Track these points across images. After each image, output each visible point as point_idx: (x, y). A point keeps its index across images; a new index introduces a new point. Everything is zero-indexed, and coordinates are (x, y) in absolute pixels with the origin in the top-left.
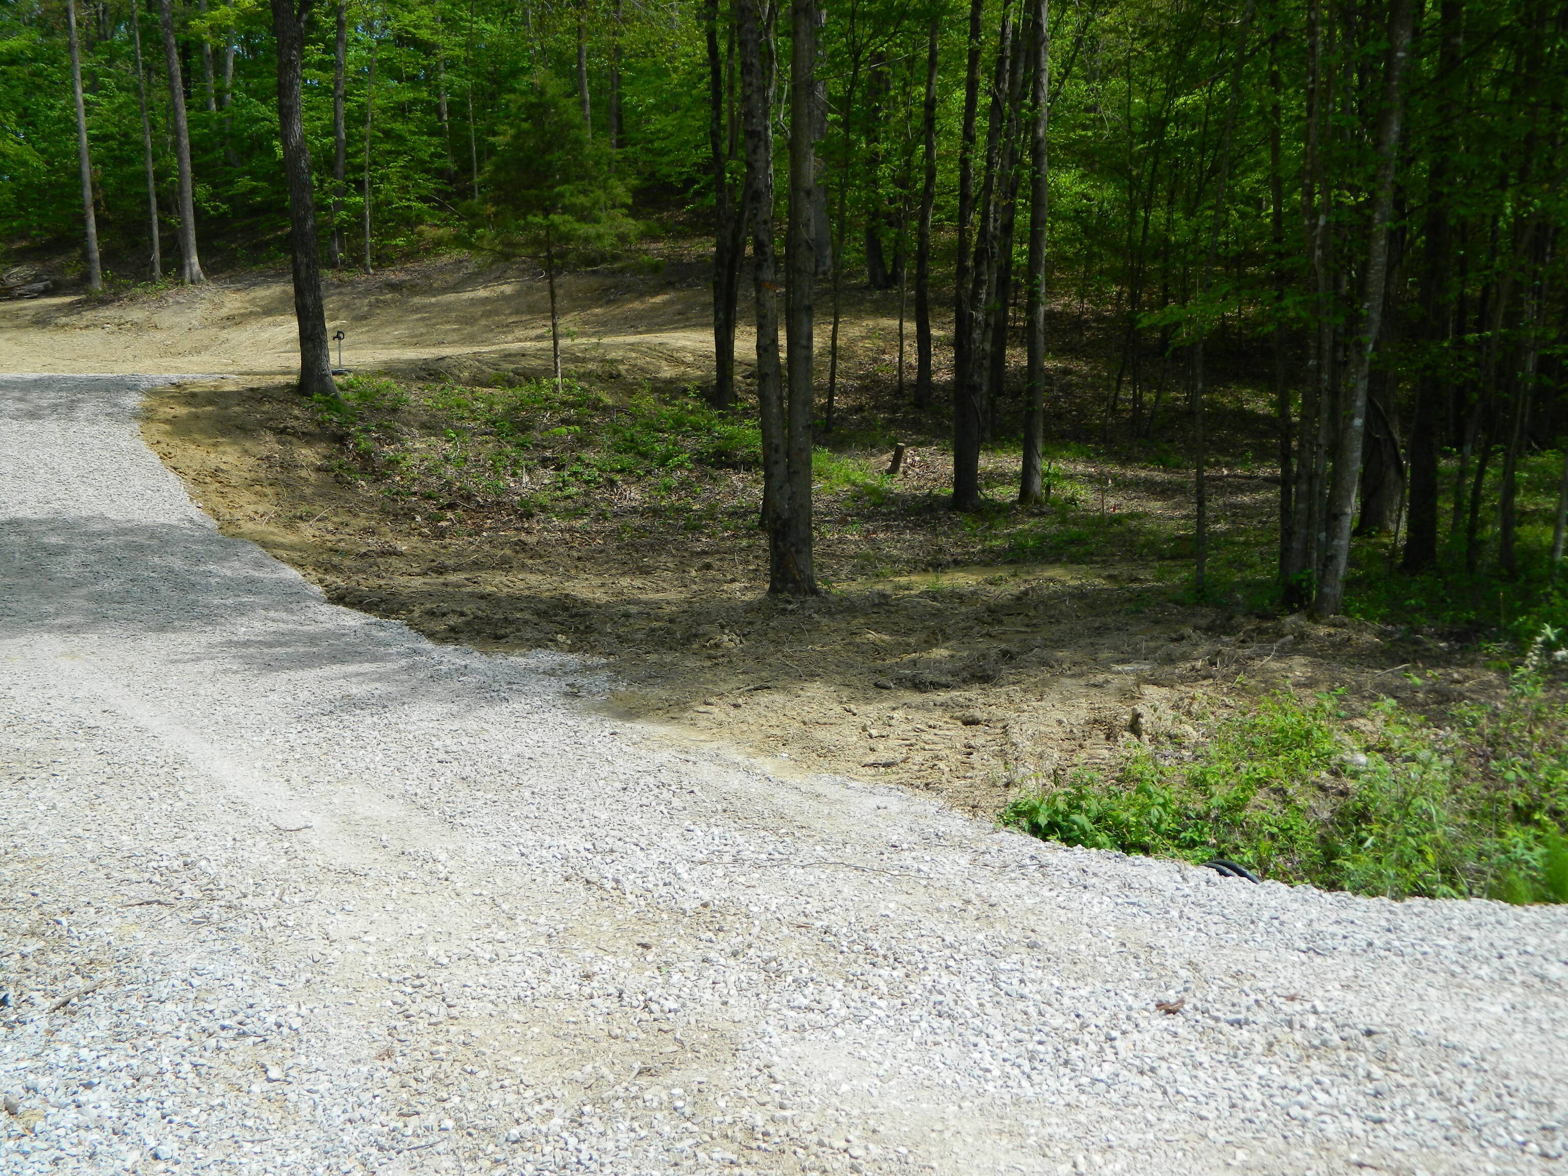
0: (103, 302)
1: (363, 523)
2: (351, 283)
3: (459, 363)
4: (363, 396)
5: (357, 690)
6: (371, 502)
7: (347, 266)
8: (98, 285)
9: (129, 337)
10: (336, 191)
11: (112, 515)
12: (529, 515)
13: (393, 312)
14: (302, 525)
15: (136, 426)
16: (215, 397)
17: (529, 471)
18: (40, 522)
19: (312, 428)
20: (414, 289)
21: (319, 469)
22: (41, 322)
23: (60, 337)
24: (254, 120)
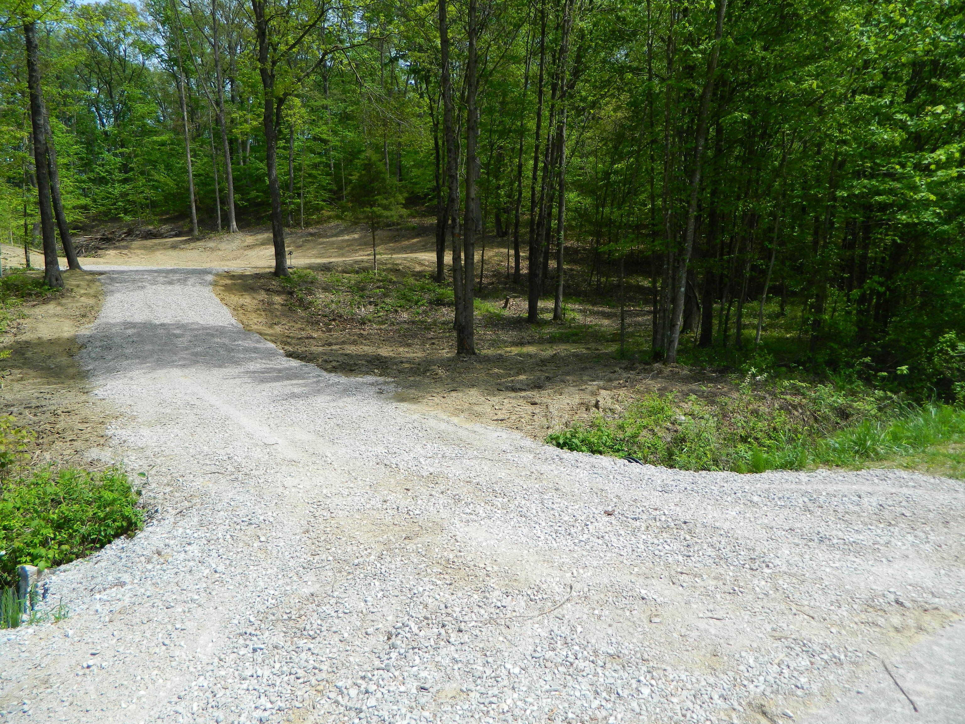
0: (198, 239)
1: (300, 326)
2: (296, 233)
3: (337, 264)
4: (300, 277)
5: (297, 390)
6: (303, 318)
7: (294, 227)
8: (196, 233)
9: (209, 253)
10: (290, 197)
11: (201, 322)
12: (364, 323)
13: (312, 244)
14: (276, 327)
15: (211, 287)
16: (242, 277)
17: (364, 306)
18: (173, 325)
19: (280, 289)
20: (320, 236)
21: (282, 305)
22: (174, 247)
23: (182, 253)
24: (258, 169)
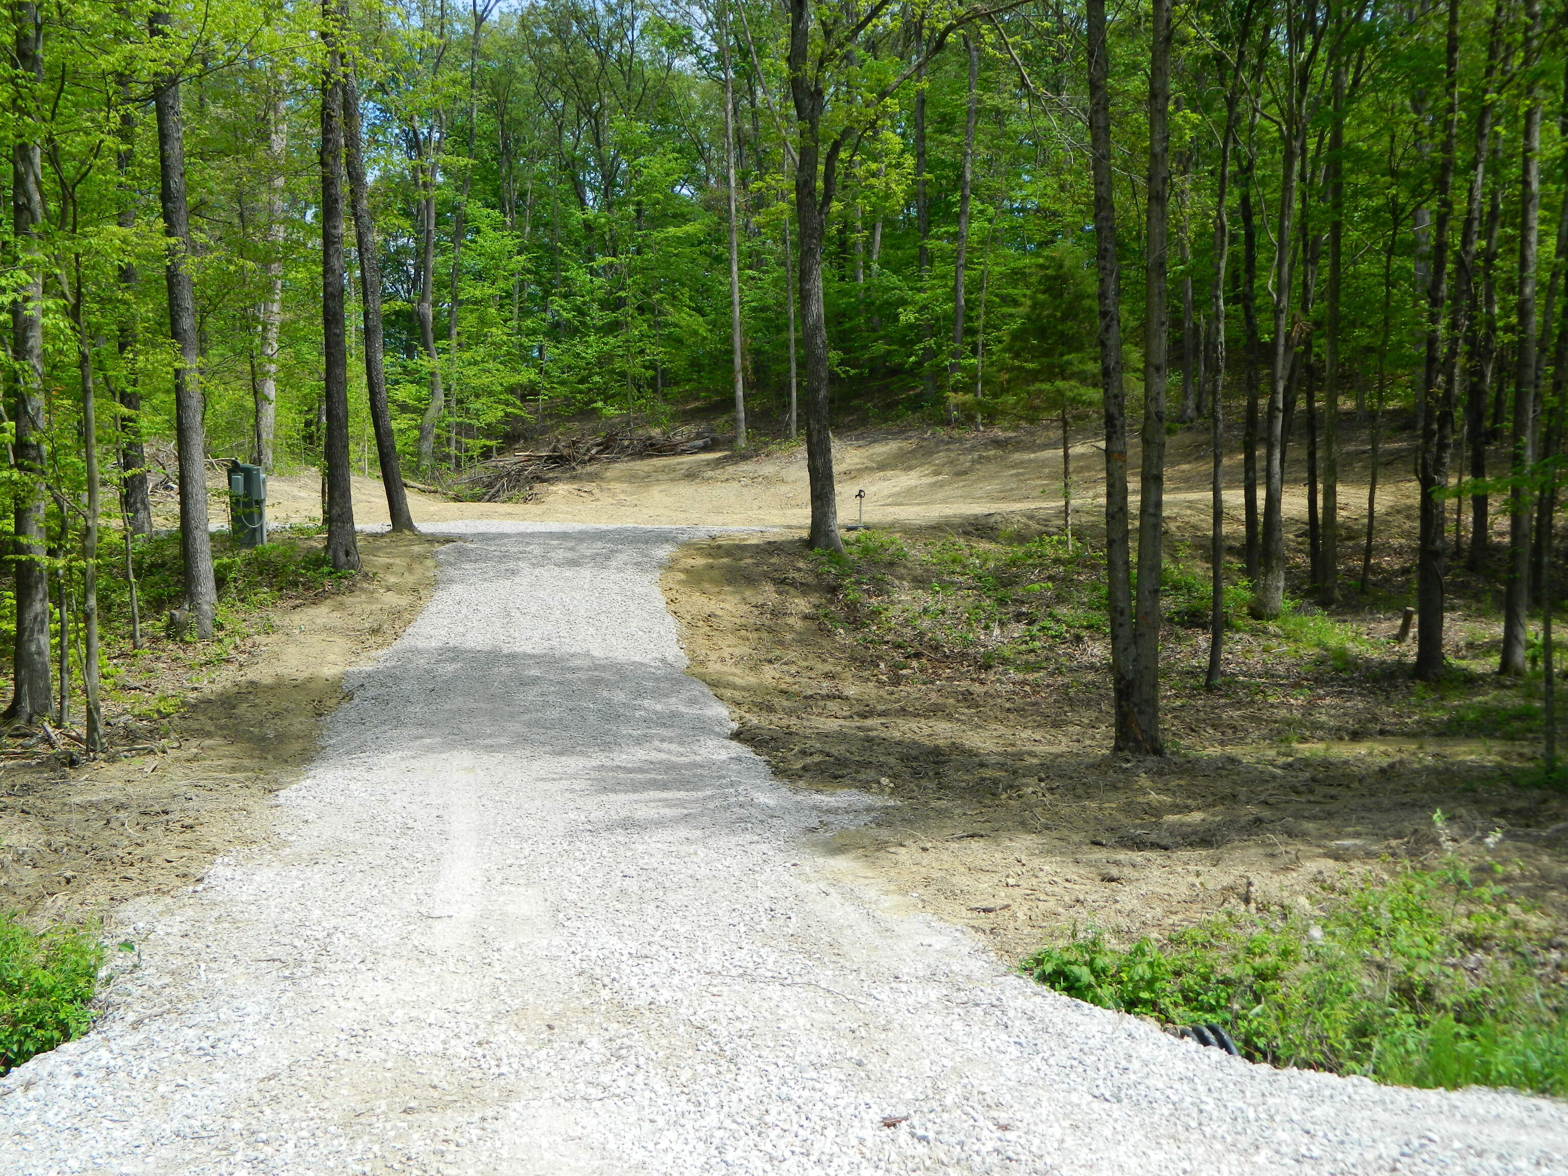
0: (744, 458)
1: (828, 668)
2: (960, 440)
3: (1006, 519)
4: (866, 550)
6: (843, 649)
7: (959, 424)
11: (595, 653)
12: (988, 667)
13: (992, 467)
14: (767, 668)
15: (657, 574)
16: (737, 550)
17: (1002, 624)
18: (531, 657)
19: (810, 580)
20: (1019, 446)
21: (806, 617)
24: (888, 289)
